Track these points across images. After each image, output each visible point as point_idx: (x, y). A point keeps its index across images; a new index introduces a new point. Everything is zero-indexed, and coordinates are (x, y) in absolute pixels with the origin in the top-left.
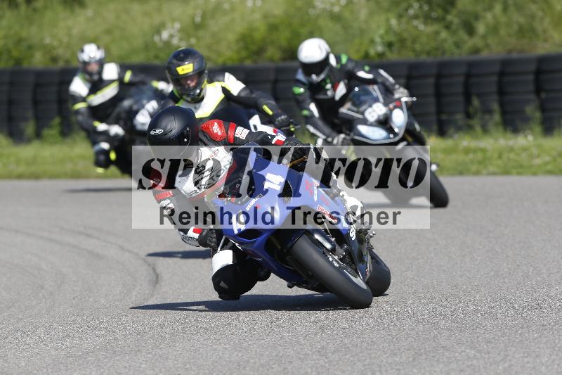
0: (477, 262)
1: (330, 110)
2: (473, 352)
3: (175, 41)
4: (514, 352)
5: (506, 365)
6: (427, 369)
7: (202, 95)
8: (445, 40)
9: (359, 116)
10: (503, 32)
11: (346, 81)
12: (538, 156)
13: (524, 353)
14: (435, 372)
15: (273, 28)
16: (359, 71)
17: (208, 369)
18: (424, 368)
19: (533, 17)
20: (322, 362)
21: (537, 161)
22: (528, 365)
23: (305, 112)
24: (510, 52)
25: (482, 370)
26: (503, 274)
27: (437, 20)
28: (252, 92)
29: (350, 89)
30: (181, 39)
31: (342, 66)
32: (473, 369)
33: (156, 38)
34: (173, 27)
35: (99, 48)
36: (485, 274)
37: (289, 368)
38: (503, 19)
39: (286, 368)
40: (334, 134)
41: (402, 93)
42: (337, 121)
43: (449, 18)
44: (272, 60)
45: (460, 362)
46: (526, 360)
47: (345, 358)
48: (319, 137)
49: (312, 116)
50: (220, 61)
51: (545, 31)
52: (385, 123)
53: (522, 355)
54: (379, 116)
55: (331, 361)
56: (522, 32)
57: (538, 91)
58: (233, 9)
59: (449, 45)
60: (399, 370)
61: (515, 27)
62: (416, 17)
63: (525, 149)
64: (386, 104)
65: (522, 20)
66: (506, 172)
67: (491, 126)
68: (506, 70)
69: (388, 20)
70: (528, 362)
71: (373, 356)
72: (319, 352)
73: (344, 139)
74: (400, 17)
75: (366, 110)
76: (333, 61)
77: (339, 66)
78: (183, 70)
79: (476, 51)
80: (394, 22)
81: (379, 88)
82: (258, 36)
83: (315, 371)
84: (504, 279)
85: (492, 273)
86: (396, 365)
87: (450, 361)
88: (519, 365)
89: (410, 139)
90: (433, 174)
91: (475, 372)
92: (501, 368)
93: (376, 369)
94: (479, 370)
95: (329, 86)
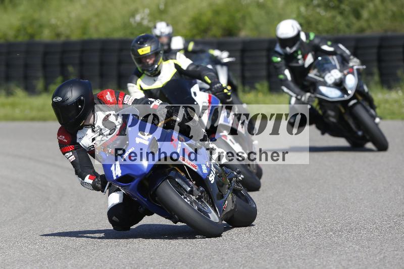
2: (357, 247)
3: (145, 22)
4: (388, 247)
5: (382, 256)
7: (159, 70)
8: (339, 23)
9: (321, 79)
10: (381, 16)
11: (313, 53)
13: (395, 248)
14: (330, 261)
15: (217, 13)
16: (323, 45)
17: (167, 259)
18: (323, 258)
20: (249, 254)
22: (398, 257)
23: (281, 77)
24: (386, 31)
25: (364, 260)
26: (380, 191)
27: (334, 8)
28: (198, 67)
29: (315, 58)
30: (149, 21)
31: (310, 41)
32: (357, 259)
33: (132, 20)
34: (143, 12)
35: (168, 25)
36: (367, 191)
37: (226, 257)
38: (381, 7)
39: (223, 258)
40: (302, 93)
41: (356, 62)
42: (306, 83)
43: (343, 6)
44: (215, 36)
45: (349, 255)
46: (396, 252)
47: (266, 251)
48: (291, 96)
49: (286, 79)
52: (340, 85)
53: (393, 249)
54: (336, 80)
55: (256, 253)
56: (394, 16)
59: (342, 26)
60: (304, 259)
61: (390, 13)
62: (319, 6)
63: (396, 101)
64: (341, 71)
68: (383, 45)
69: (298, 8)
70: (397, 255)
71: (286, 249)
72: (247, 246)
73: (310, 97)
74: (307, 5)
75: (326, 74)
76: (303, 37)
77: (308, 41)
78: (143, 51)
79: (362, 30)
80: (303, 9)
81: (337, 59)
82: (205, 19)
83: (244, 260)
84: (380, 194)
85: (372, 190)
86: (302, 256)
87: (342, 253)
88: (391, 257)
89: (360, 98)
90: (377, 125)
91: (359, 261)
92: (378, 258)
93: (288, 259)
94: (362, 260)
95: (300, 57)
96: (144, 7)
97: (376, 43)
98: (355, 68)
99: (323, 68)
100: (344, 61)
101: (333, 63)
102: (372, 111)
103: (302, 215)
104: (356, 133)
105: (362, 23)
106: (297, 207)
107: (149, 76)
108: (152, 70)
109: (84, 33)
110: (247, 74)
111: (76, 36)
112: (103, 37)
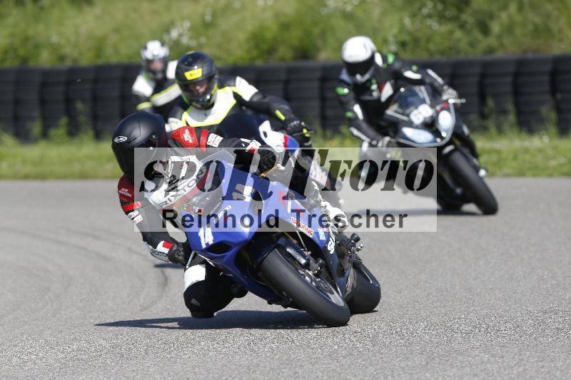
0: (491, 265)
1: (375, 112)
2: (486, 356)
3: (185, 40)
4: (529, 356)
5: (521, 369)
6: (440, 373)
7: (212, 101)
8: (459, 40)
9: (405, 118)
10: (518, 31)
11: (393, 81)
12: (554, 158)
13: (539, 357)
14: (448, 376)
15: (285, 26)
16: (406, 70)
18: (437, 372)
19: (548, 16)
20: (333, 366)
21: (553, 163)
22: (543, 370)
23: (349, 114)
24: (525, 52)
25: (495, 374)
26: (517, 278)
27: (452, 19)
28: (265, 97)
29: (396, 89)
30: (191, 38)
31: (388, 65)
32: (486, 374)
33: (165, 37)
34: (182, 26)
36: (499, 277)
37: (300, 372)
38: (518, 18)
39: (296, 372)
40: (379, 137)
41: (451, 94)
42: (383, 123)
43: (464, 17)
44: (283, 59)
45: (474, 367)
46: (541, 364)
48: (363, 141)
49: (356, 118)
50: (230, 60)
51: (560, 31)
52: (431, 125)
53: (537, 359)
54: (425, 118)
55: (342, 366)
56: (537, 31)
57: (554, 91)
58: (243, 8)
59: (463, 45)
60: (412, 374)
61: (531, 27)
62: (430, 16)
63: (540, 151)
64: (432, 106)
65: (537, 20)
66: (521, 174)
67: (506, 127)
68: (521, 71)
69: (401, 20)
70: (543, 367)
72: (330, 355)
73: (389, 142)
74: (413, 16)
75: (412, 111)
76: (379, 60)
77: (385, 66)
78: (191, 75)
79: (491, 51)
80: (407, 21)
81: (426, 90)
82: (269, 35)
83: (326, 375)
84: (518, 282)
85: (507, 276)
86: (408, 370)
87: (464, 365)
88: (534, 369)
89: (458, 143)
90: (481, 179)
91: (488, 376)
92: (515, 372)
93: (388, 373)
94: (493, 374)
95: (374, 87)
96: (183, 19)
97: (512, 69)
98: (451, 101)
99: (406, 103)
100: (435, 93)
101: (421, 95)
102: (475, 161)
103: (407, 311)
104: (453, 191)
105: (491, 41)
106: (401, 300)
107: (200, 109)
108: (203, 101)
109: (98, 56)
110: (330, 113)
111: (86, 60)
112: (125, 60)
